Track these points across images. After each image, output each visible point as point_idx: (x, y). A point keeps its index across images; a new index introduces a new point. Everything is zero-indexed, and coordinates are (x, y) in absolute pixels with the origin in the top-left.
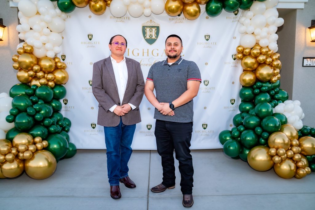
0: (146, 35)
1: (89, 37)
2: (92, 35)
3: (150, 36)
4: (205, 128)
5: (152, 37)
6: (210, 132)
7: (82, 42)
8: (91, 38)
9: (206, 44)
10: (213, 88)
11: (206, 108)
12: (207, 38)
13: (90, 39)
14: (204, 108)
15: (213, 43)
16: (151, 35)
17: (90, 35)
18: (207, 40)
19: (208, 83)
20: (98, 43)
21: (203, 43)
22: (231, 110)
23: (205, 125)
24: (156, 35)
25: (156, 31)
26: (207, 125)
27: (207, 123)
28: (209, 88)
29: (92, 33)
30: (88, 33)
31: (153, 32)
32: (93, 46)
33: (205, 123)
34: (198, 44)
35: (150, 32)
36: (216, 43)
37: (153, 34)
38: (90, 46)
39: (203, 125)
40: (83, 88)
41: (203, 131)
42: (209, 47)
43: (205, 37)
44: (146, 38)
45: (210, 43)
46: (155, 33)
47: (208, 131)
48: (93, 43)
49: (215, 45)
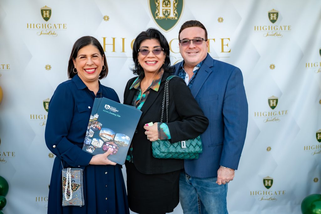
0: (157, 11)
1: (45, 14)
2: (50, 11)
3: (164, 14)
4: (268, 187)
5: (169, 15)
6: (278, 193)
7: (29, 25)
8: (48, 16)
9: (270, 29)
10: (284, 113)
11: (270, 149)
12: (274, 17)
13: (46, 19)
14: (267, 149)
15: (283, 28)
16: (166, 11)
17: (46, 10)
18: (273, 21)
20: (62, 26)
21: (264, 29)
22: (317, 152)
23: (268, 180)
24: (176, 12)
25: (176, 4)
26: (272, 181)
27: (272, 177)
28: (277, 113)
29: (49, 6)
30: (42, 6)
31: (170, 7)
32: (53, 32)
33: (268, 177)
34: (256, 29)
35: (164, 5)
36: (290, 27)
37: (170, 10)
38: (45, 32)
39: (264, 180)
40: (32, 116)
41: (265, 192)
42: (276, 34)
43: (270, 17)
44: (158, 18)
45: (279, 27)
46: (175, 8)
47: (273, 193)
48: (53, 26)
49: (289, 31)
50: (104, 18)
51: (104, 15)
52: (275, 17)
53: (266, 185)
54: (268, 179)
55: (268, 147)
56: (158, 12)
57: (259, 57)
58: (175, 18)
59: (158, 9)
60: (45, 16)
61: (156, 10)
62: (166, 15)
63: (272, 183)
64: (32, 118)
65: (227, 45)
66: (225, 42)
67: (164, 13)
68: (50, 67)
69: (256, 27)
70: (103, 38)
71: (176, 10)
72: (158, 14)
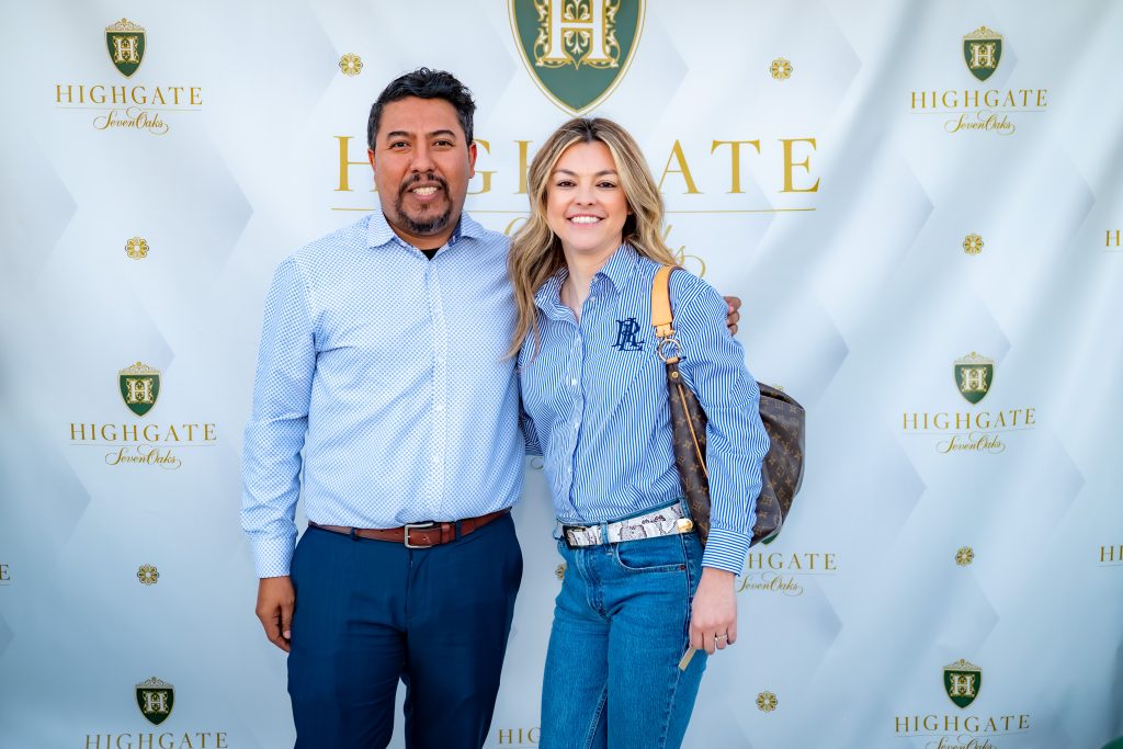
0: (542, 37)
1: (120, 50)
2: (140, 38)
3: (568, 49)
4: (962, 701)
5: (586, 50)
6: (1000, 724)
7: (64, 90)
8: (133, 59)
9: (971, 102)
10: (1021, 418)
11: (971, 556)
12: (984, 55)
13: (127, 68)
14: (959, 558)
15: (1019, 99)
16: (576, 37)
17: (125, 36)
18: (983, 73)
19: (988, 380)
20: (184, 97)
21: (949, 101)
23: (963, 674)
24: (611, 38)
25: (611, 14)
26: (977, 676)
27: (975, 662)
28: (994, 418)
29: (138, 20)
30: (111, 20)
31: (590, 20)
32: (151, 118)
33: (963, 661)
34: (918, 103)
35: (568, 15)
36: (1042, 94)
37: (590, 31)
38: (122, 117)
39: (948, 675)
40: (78, 428)
41: (951, 720)
42: (992, 123)
43: (968, 56)
44: (546, 63)
45: (1002, 97)
46: (608, 26)
47: (983, 723)
48: (150, 93)
49: (1039, 108)
50: (343, 64)
51: (343, 52)
52: (989, 56)
53: (956, 692)
54: (962, 669)
55: (961, 547)
56: (546, 41)
57: (928, 208)
58: (608, 64)
59: (544, 28)
60: (120, 58)
61: (539, 33)
62: (574, 51)
63: (977, 686)
64: (78, 435)
65: (806, 164)
66: (800, 152)
67: (569, 44)
68: (145, 248)
69: (918, 96)
70: (338, 141)
71: (612, 33)
72: (546, 48)
